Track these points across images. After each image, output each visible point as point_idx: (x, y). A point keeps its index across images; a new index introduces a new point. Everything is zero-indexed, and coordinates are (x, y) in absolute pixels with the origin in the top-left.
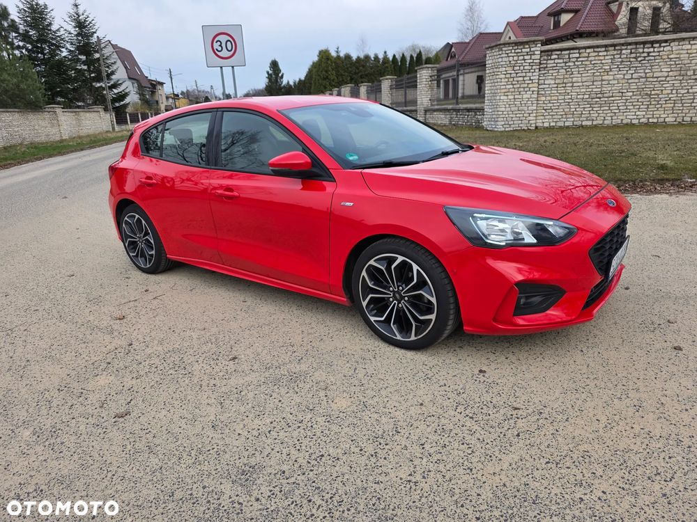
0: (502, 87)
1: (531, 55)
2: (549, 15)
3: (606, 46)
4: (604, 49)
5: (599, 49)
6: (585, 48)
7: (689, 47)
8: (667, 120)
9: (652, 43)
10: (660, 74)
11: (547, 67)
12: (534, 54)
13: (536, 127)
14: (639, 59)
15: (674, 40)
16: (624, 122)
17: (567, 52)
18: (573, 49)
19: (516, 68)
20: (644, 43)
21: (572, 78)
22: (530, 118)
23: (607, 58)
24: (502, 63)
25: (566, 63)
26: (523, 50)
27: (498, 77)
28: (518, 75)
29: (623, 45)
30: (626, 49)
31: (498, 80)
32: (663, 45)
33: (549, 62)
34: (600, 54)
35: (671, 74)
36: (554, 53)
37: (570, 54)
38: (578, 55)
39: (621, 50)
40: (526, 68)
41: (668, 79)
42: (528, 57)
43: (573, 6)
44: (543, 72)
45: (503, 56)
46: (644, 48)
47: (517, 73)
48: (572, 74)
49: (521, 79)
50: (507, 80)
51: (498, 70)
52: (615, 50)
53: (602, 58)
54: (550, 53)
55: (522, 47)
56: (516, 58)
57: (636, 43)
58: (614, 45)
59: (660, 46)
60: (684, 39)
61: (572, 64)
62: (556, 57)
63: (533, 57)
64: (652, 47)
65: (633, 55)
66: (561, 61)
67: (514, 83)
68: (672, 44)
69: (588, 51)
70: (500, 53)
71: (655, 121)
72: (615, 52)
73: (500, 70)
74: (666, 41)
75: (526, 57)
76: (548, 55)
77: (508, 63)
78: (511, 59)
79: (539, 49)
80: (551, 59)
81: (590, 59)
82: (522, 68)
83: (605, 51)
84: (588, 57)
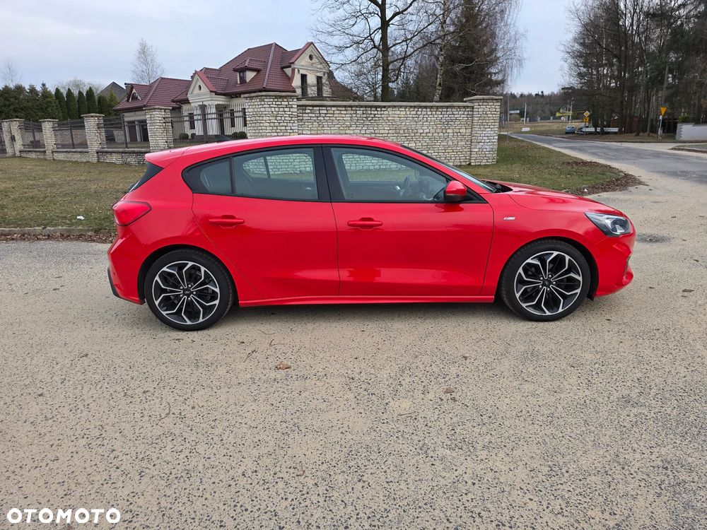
0: (268, 134)
1: (290, 108)
2: (235, 70)
3: (345, 106)
4: (344, 109)
5: (341, 109)
6: (331, 106)
7: (399, 112)
8: (391, 167)
9: (376, 107)
10: (383, 132)
11: (303, 119)
12: (292, 108)
13: (301, 171)
14: (369, 119)
15: (389, 107)
16: (365, 168)
17: (318, 108)
18: (322, 106)
19: (278, 118)
20: (371, 107)
21: (324, 130)
22: (295, 163)
23: (347, 116)
24: (265, 113)
25: (318, 117)
26: (283, 103)
27: (262, 125)
28: (281, 124)
29: (357, 106)
30: (359, 110)
31: (263, 128)
32: (383, 109)
33: (304, 115)
34: (342, 112)
35: (390, 131)
36: (308, 108)
37: (319, 110)
38: (326, 112)
39: (356, 111)
40: (286, 118)
41: (389, 135)
42: (288, 109)
43: (254, 66)
44: (301, 123)
45: (265, 106)
46: (371, 111)
47: (279, 123)
48: (323, 127)
49: (284, 128)
50: (271, 128)
51: (261, 118)
52: (352, 110)
53: (344, 116)
54: (304, 108)
55: (281, 100)
56: (277, 109)
57: (366, 107)
58: (351, 107)
59: (381, 110)
60: (395, 107)
61: (322, 119)
62: (309, 111)
63: (292, 110)
64: (376, 110)
65: (365, 116)
66: (314, 115)
67: (278, 131)
68: (389, 109)
69: (333, 109)
70: (263, 103)
71: (384, 167)
72: (353, 112)
73: (264, 118)
74: (384, 107)
75: (286, 109)
76: (303, 110)
77: (271, 113)
78: (273, 109)
79: (295, 103)
80: (305, 113)
81: (335, 115)
82: (283, 118)
83: (345, 110)
84: (334, 114)
